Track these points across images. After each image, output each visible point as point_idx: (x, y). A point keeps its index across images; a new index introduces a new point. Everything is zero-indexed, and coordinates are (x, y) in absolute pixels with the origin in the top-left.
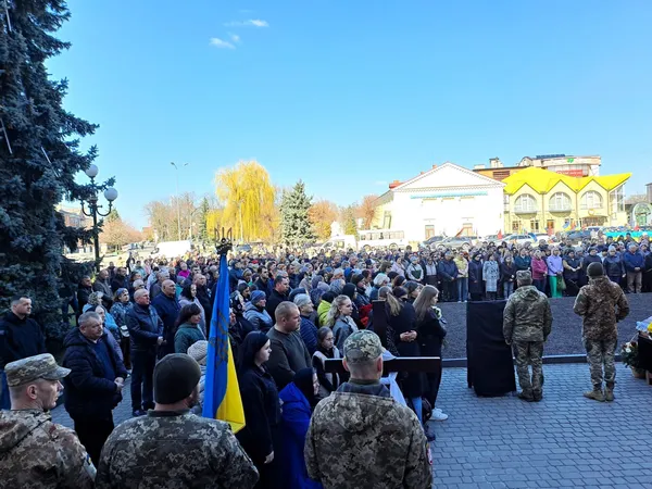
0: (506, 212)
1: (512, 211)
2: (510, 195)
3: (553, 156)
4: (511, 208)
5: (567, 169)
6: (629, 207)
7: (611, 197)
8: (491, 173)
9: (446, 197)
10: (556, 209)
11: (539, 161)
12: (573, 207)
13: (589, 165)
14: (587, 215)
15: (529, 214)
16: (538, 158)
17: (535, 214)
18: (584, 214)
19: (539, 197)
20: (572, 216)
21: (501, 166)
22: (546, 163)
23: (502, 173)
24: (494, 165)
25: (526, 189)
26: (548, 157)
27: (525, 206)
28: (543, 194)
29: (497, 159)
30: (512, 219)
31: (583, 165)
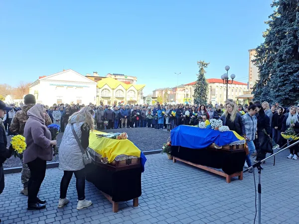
0: (97, 96)
1: (100, 96)
2: (99, 88)
3: (120, 75)
4: (100, 94)
5: (124, 80)
6: (144, 98)
7: (139, 93)
8: (94, 78)
9: (69, 86)
10: (118, 96)
11: (114, 76)
12: (124, 96)
13: (133, 80)
14: (129, 100)
15: (107, 98)
16: (114, 74)
17: (109, 98)
18: (129, 99)
19: (111, 90)
20: (124, 100)
21: (98, 76)
22: (117, 77)
23: (98, 79)
24: (95, 75)
25: (106, 87)
26: (118, 75)
27: (106, 94)
28: (113, 89)
29: (96, 73)
30: (100, 100)
31: (130, 80)
